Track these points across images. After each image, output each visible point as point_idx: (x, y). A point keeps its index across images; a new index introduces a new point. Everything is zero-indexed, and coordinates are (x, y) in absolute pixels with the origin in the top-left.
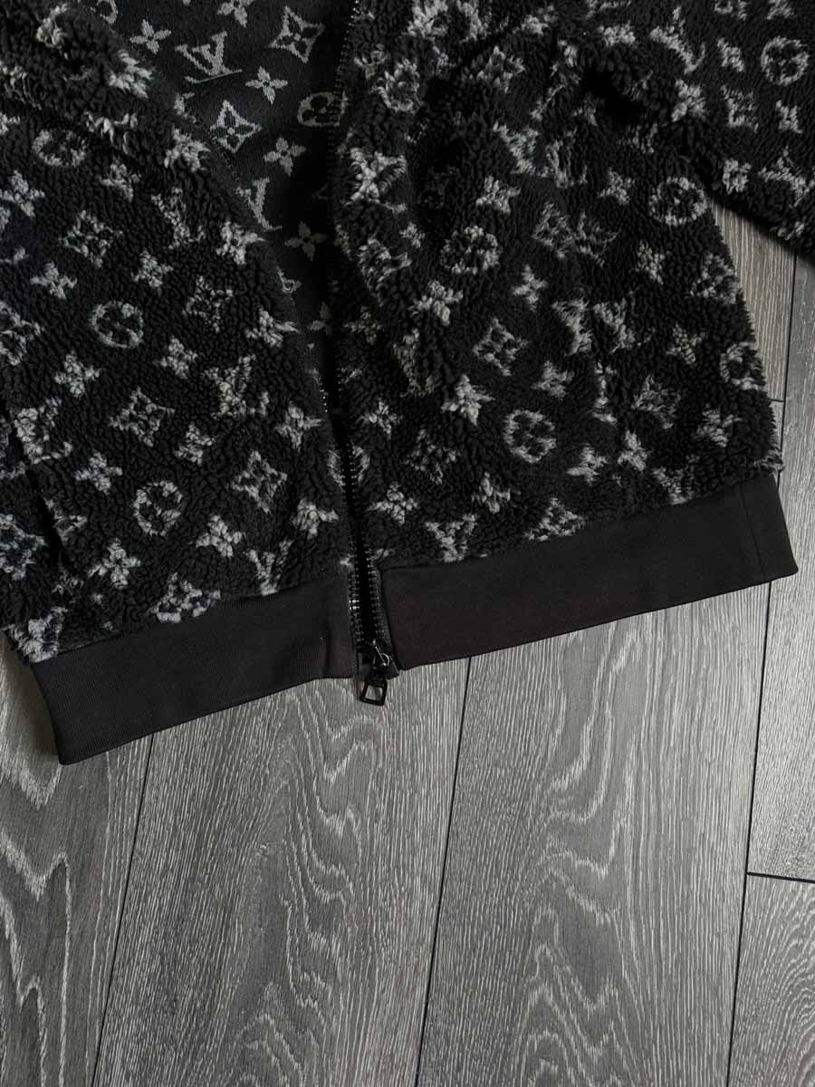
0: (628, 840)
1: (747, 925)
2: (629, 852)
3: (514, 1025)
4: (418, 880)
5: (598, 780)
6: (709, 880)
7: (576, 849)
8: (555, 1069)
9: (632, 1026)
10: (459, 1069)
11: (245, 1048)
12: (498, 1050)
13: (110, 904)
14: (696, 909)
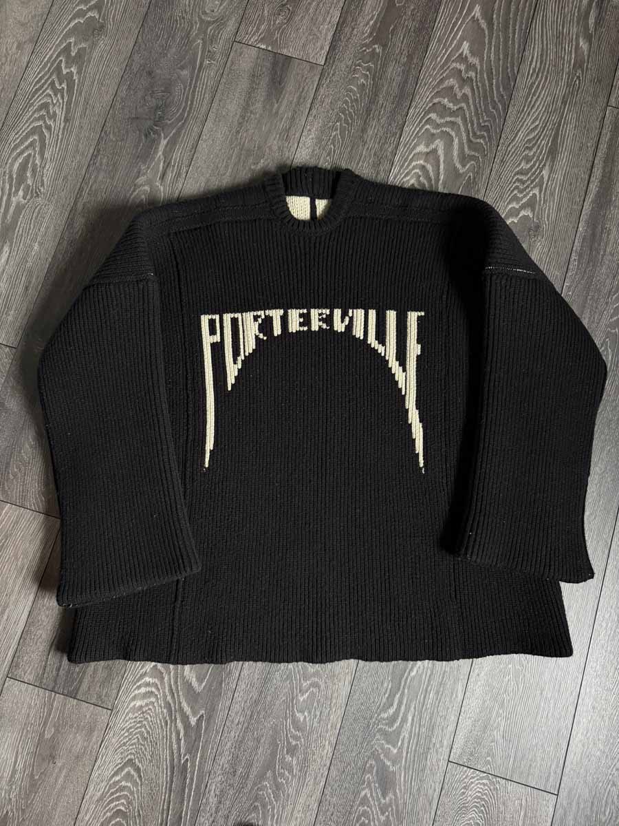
0: (406, 741)
1: (446, 781)
2: (406, 745)
3: (354, 802)
4: (327, 742)
5: (398, 716)
6: (434, 760)
7: (387, 741)
8: (367, 821)
9: (397, 811)
10: (332, 815)
11: (257, 794)
12: (347, 811)
13: (217, 732)
14: (427, 771)
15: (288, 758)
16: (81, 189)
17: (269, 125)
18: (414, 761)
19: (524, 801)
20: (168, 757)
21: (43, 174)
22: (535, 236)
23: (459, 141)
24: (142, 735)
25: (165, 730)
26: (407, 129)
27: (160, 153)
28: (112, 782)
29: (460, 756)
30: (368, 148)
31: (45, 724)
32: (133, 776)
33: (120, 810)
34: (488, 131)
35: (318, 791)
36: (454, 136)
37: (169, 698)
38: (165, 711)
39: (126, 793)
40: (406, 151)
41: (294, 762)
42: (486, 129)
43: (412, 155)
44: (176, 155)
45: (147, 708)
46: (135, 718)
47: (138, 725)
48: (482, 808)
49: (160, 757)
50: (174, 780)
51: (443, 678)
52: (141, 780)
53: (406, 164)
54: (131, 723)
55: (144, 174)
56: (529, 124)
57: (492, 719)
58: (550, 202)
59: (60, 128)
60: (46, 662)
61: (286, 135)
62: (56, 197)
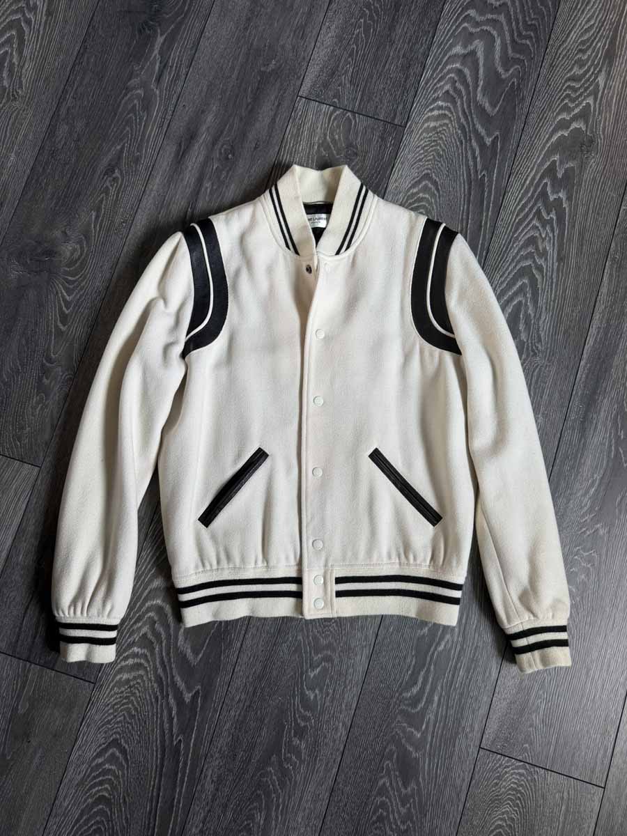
15: (296, 741)
16: (65, 91)
17: (281, 20)
18: (440, 746)
19: (566, 794)
20: (158, 736)
21: (21, 75)
22: (588, 152)
23: (501, 40)
24: (129, 713)
25: (155, 707)
26: (441, 27)
27: (156, 52)
28: (94, 764)
29: (493, 742)
30: (396, 48)
31: (19, 697)
32: (118, 758)
33: (103, 796)
34: (535, 29)
35: (329, 778)
36: (496, 36)
37: (160, 671)
38: (156, 685)
39: (110, 777)
40: (440, 53)
41: (303, 746)
42: (533, 28)
43: (446, 58)
44: (174, 54)
45: (135, 682)
46: (122, 692)
47: (124, 701)
48: (518, 802)
49: (149, 738)
50: (165, 763)
51: (475, 654)
52: (128, 764)
53: (440, 67)
54: (116, 698)
55: (137, 75)
56: (583, 23)
57: (531, 701)
58: (606, 112)
59: (41, 22)
60: (20, 629)
61: (301, 32)
62: (36, 100)
